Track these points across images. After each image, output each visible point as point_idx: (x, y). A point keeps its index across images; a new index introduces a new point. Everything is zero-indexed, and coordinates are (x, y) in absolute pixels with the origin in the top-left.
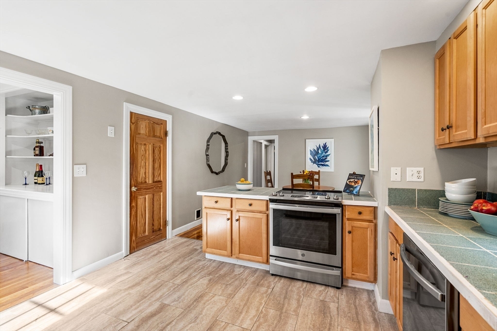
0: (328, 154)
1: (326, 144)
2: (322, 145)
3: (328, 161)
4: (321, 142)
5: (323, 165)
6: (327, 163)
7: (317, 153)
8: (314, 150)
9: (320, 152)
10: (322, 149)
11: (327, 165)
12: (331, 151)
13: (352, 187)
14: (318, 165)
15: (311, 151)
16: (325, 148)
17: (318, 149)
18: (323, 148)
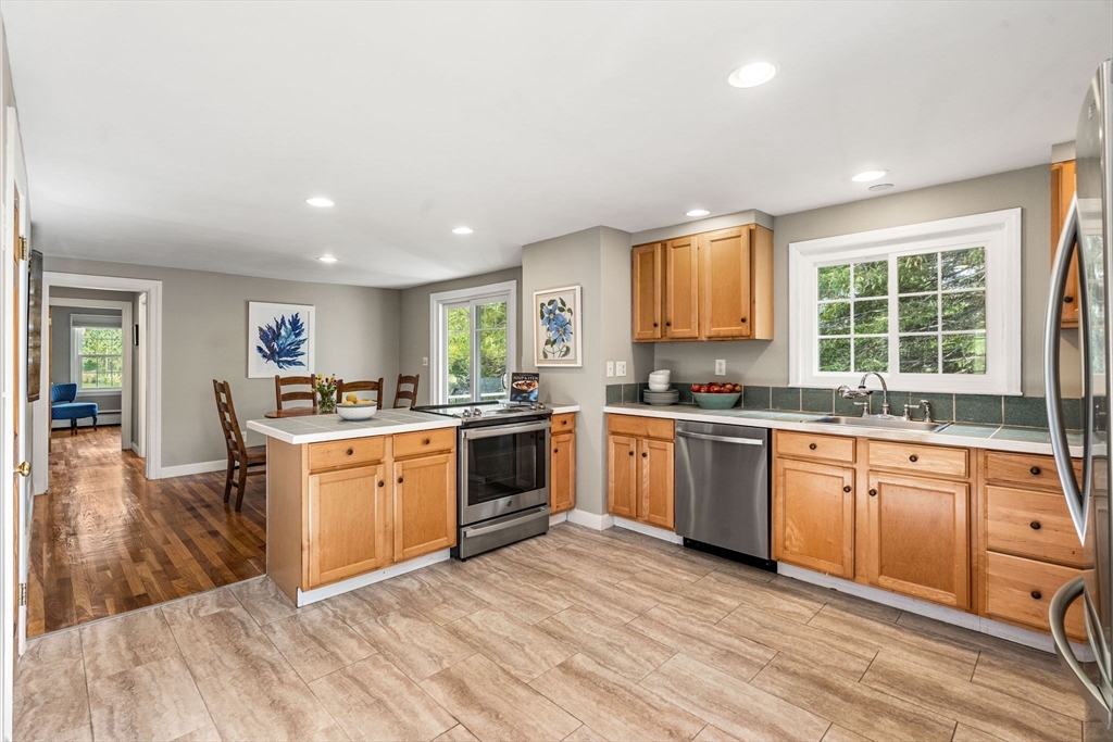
0: (301, 338)
1: (297, 315)
2: (288, 318)
3: (303, 354)
4: (288, 311)
5: (289, 363)
6: (299, 359)
7: (277, 336)
8: (270, 328)
9: (283, 333)
10: (289, 327)
11: (301, 364)
12: (310, 332)
13: (525, 391)
14: (278, 362)
15: (261, 329)
16: (296, 325)
17: (279, 328)
18: (291, 324)
